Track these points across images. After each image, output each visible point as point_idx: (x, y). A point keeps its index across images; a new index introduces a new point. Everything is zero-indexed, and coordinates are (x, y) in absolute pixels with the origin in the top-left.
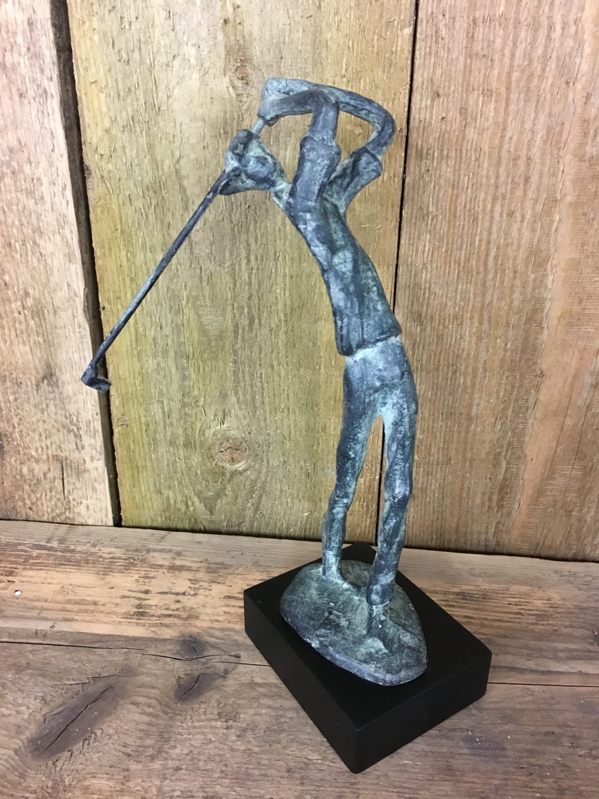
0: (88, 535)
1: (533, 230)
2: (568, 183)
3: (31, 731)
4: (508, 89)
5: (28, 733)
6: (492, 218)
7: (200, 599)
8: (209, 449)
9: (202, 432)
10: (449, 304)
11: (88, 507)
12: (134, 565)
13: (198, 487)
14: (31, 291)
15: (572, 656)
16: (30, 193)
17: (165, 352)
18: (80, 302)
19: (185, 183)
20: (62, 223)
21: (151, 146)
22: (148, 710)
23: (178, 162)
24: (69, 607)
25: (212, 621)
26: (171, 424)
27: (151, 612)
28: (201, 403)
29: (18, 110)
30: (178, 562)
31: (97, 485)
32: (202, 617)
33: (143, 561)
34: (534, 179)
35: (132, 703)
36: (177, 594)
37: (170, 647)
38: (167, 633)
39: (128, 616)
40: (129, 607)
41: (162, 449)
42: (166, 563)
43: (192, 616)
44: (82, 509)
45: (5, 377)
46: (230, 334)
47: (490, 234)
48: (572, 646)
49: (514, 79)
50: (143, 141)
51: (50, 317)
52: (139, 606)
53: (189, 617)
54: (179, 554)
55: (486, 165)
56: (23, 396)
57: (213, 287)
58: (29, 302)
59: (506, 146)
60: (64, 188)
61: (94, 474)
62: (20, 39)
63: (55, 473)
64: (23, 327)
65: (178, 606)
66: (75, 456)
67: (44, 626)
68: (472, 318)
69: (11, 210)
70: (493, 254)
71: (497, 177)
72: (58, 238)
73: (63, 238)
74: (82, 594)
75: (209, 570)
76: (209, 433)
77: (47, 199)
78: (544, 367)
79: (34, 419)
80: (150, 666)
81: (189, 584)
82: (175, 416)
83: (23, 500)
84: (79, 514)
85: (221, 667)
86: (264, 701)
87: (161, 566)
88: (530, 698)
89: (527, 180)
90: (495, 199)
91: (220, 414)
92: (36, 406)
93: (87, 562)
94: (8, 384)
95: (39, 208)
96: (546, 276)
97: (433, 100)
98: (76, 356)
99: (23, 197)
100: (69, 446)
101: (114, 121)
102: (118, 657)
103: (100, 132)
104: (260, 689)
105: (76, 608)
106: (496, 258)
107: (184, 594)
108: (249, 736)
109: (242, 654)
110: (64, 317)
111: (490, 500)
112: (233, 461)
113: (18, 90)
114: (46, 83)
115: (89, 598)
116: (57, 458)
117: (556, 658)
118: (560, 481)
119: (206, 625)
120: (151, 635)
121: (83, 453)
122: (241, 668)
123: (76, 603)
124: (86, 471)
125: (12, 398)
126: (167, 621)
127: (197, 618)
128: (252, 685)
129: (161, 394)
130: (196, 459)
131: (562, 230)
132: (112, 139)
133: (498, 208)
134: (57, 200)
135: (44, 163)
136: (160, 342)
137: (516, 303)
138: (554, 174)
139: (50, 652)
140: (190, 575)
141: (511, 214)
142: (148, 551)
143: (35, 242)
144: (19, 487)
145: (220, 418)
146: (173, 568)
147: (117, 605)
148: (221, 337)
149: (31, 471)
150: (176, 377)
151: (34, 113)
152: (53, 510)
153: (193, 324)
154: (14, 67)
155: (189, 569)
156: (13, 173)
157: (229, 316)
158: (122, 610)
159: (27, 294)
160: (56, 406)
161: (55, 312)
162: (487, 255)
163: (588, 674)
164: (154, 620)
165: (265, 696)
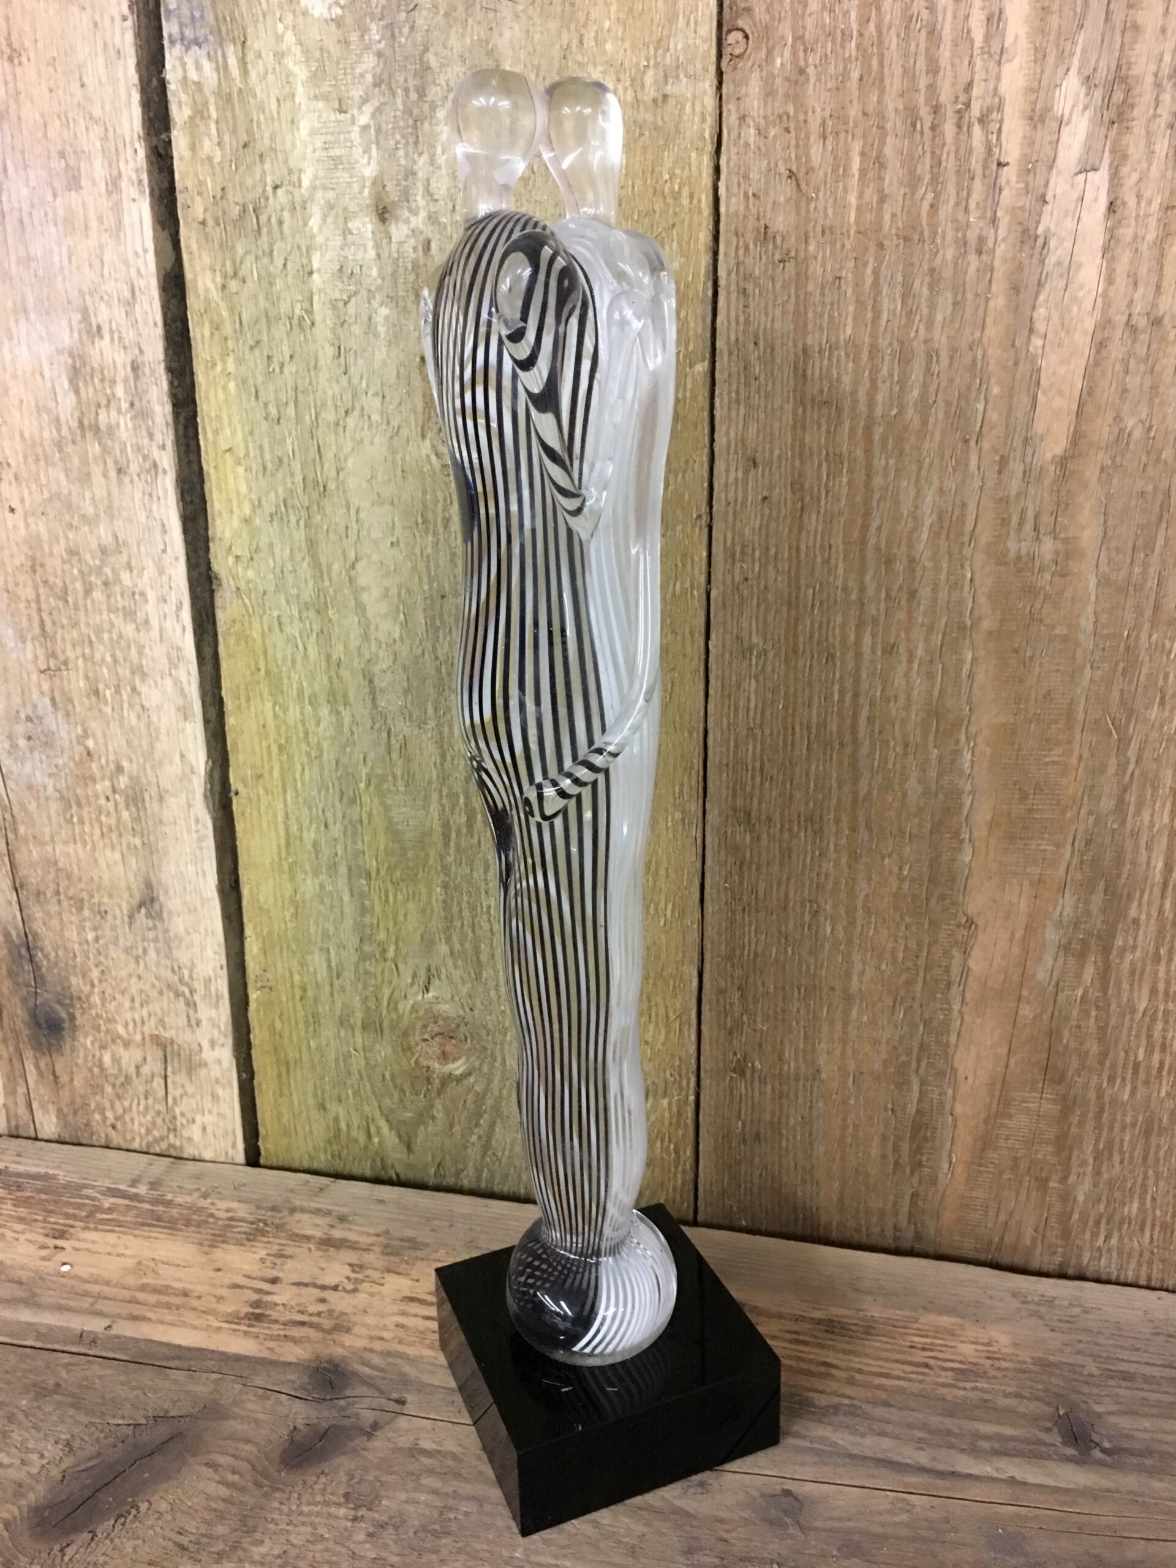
0: (198, 1177)
1: (930, 676)
2: (982, 600)
3: (37, 1494)
4: (868, 451)
5: (32, 1496)
6: (858, 655)
7: (361, 1298)
8: (406, 1034)
9: (393, 1004)
10: (798, 796)
11: (204, 1128)
12: (263, 1233)
13: (387, 1102)
14: (125, 764)
15: (1003, 1449)
16: (129, 614)
17: (333, 867)
18: (198, 783)
19: (365, 597)
20: (174, 661)
21: (312, 544)
22: (231, 1478)
23: (353, 566)
24: (141, 1296)
25: (372, 1338)
26: (343, 989)
27: (274, 1315)
28: (391, 954)
29: (115, 491)
30: (337, 1234)
31: (220, 1091)
32: (357, 1330)
33: (279, 1227)
34: (925, 592)
35: (207, 1465)
36: (324, 1288)
37: (292, 1377)
38: (293, 1353)
39: (234, 1319)
40: (238, 1304)
41: (328, 1031)
42: (318, 1234)
43: (341, 1326)
44: (195, 1132)
45: (82, 901)
46: (437, 837)
47: (857, 681)
48: (1008, 1431)
49: (876, 437)
50: (300, 535)
51: (152, 806)
52: (257, 1304)
53: (337, 1328)
54: (342, 1219)
55: (840, 571)
56: (109, 933)
57: (408, 760)
58: (123, 781)
59: (872, 542)
60: (179, 608)
61: (216, 1071)
62: (120, 391)
63: (153, 1066)
64: (113, 821)
65: (322, 1307)
66: (185, 1038)
67: (95, 1325)
68: (837, 821)
69: (100, 639)
70: (864, 713)
71: (862, 589)
72: (168, 683)
73: (177, 682)
74: (170, 1277)
75: (388, 1251)
76: (405, 1007)
77: (154, 622)
78: (972, 909)
79: (124, 973)
80: (252, 1405)
81: (347, 1271)
82: (348, 974)
83: (102, 1111)
84: (190, 1139)
85: (368, 1416)
86: (427, 1481)
87: (308, 1238)
88: (904, 1517)
89: (912, 594)
90: (860, 626)
91: (422, 973)
92: (127, 951)
93: (188, 1223)
94: (87, 913)
95: (142, 637)
96: (957, 753)
97: (746, 472)
98: (191, 869)
99: (118, 621)
100: (177, 1020)
101: (257, 506)
102: (202, 1387)
103: (236, 523)
104: (426, 1461)
105: (152, 1298)
106: (870, 720)
107: (335, 1288)
108: (389, 1535)
109: (409, 1398)
110: (174, 806)
111: (896, 1149)
112: (444, 1057)
113: (116, 462)
114: (156, 453)
115: (177, 1285)
116: (157, 1040)
117: (974, 1451)
118: (1019, 1123)
119: (360, 1343)
120: (265, 1354)
121: (199, 1032)
122: (402, 1422)
123: (156, 1290)
124: (203, 1064)
125: (91, 936)
126: (296, 1332)
127: (348, 1330)
128: (415, 1452)
129: (326, 936)
130: (384, 1051)
131: (980, 676)
132: (254, 533)
133: (867, 640)
134: (168, 624)
135: (150, 571)
136: (326, 851)
137: (912, 798)
138: (955, 585)
139: (96, 1369)
140: (352, 1257)
141: (890, 649)
142: (293, 1210)
143: (134, 689)
144: (98, 1089)
145: (422, 980)
146: (327, 1243)
147: (220, 1299)
148: (422, 842)
149: (116, 1060)
150: (349, 909)
151: (138, 496)
152: (148, 1131)
153: (378, 820)
154: (112, 430)
155: (353, 1246)
156: (106, 584)
157: (434, 809)
158: (229, 1308)
159: (119, 769)
160: (158, 952)
161: (161, 799)
162: (855, 716)
163: (1025, 1484)
164: (276, 1329)
165: (431, 1472)
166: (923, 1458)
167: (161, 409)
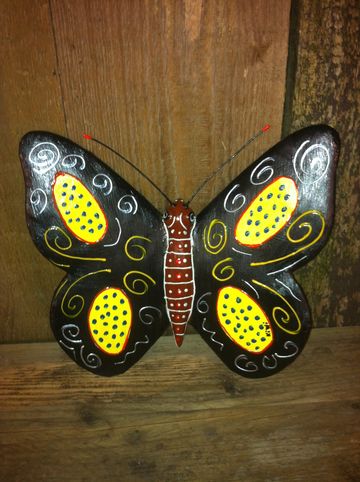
166: (181, 408)
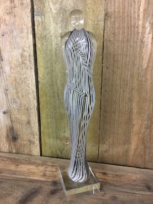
0: (34, 158)
1: (129, 94)
2: (136, 85)
7: (57, 173)
8: (61, 139)
11: (35, 151)
12: (44, 165)
13: (59, 148)
18: (36, 107)
19: (58, 84)
20: (33, 92)
22: (44, 196)
23: (56, 80)
24: (29, 173)
26: (53, 134)
27: (47, 175)
28: (60, 129)
29: (26, 71)
30: (53, 165)
31: (37, 146)
35: (41, 194)
36: (52, 172)
37: (50, 183)
38: (50, 180)
41: (51, 139)
47: (120, 95)
48: (141, 188)
49: (123, 65)
50: (50, 76)
52: (44, 174)
58: (26, 107)
60: (34, 85)
62: (27, 58)
63: (28, 143)
64: (24, 112)
68: (117, 112)
69: (23, 89)
71: (121, 84)
72: (32, 95)
76: (61, 136)
77: (31, 87)
78: (134, 123)
79: (25, 132)
80: (45, 187)
82: (54, 131)
83: (21, 149)
84: (33, 153)
85: (60, 188)
87: (50, 165)
88: (129, 199)
92: (25, 129)
93: (34, 164)
94: (20, 124)
95: (29, 89)
96: (133, 104)
97: (107, 69)
98: (34, 118)
99: (26, 87)
103: (42, 75)
108: (65, 203)
111: (124, 153)
112: (66, 142)
113: (27, 67)
114: (32, 66)
115: (33, 172)
116: (29, 140)
117: (136, 190)
118: (139, 149)
119: (58, 179)
120: (46, 180)
121: (35, 139)
124: (35, 143)
125: (21, 127)
126: (50, 177)
127: (56, 177)
129: (51, 127)
130: (58, 141)
131: (135, 95)
133: (121, 90)
136: (52, 116)
139: (25, 183)
140: (56, 168)
142: (47, 162)
143: (28, 96)
145: (64, 132)
147: (39, 173)
149: (23, 143)
151: (29, 71)
152: (27, 152)
153: (59, 112)
156: (25, 82)
160: (30, 129)
162: (120, 99)
163: (143, 194)
167: (33, 61)
